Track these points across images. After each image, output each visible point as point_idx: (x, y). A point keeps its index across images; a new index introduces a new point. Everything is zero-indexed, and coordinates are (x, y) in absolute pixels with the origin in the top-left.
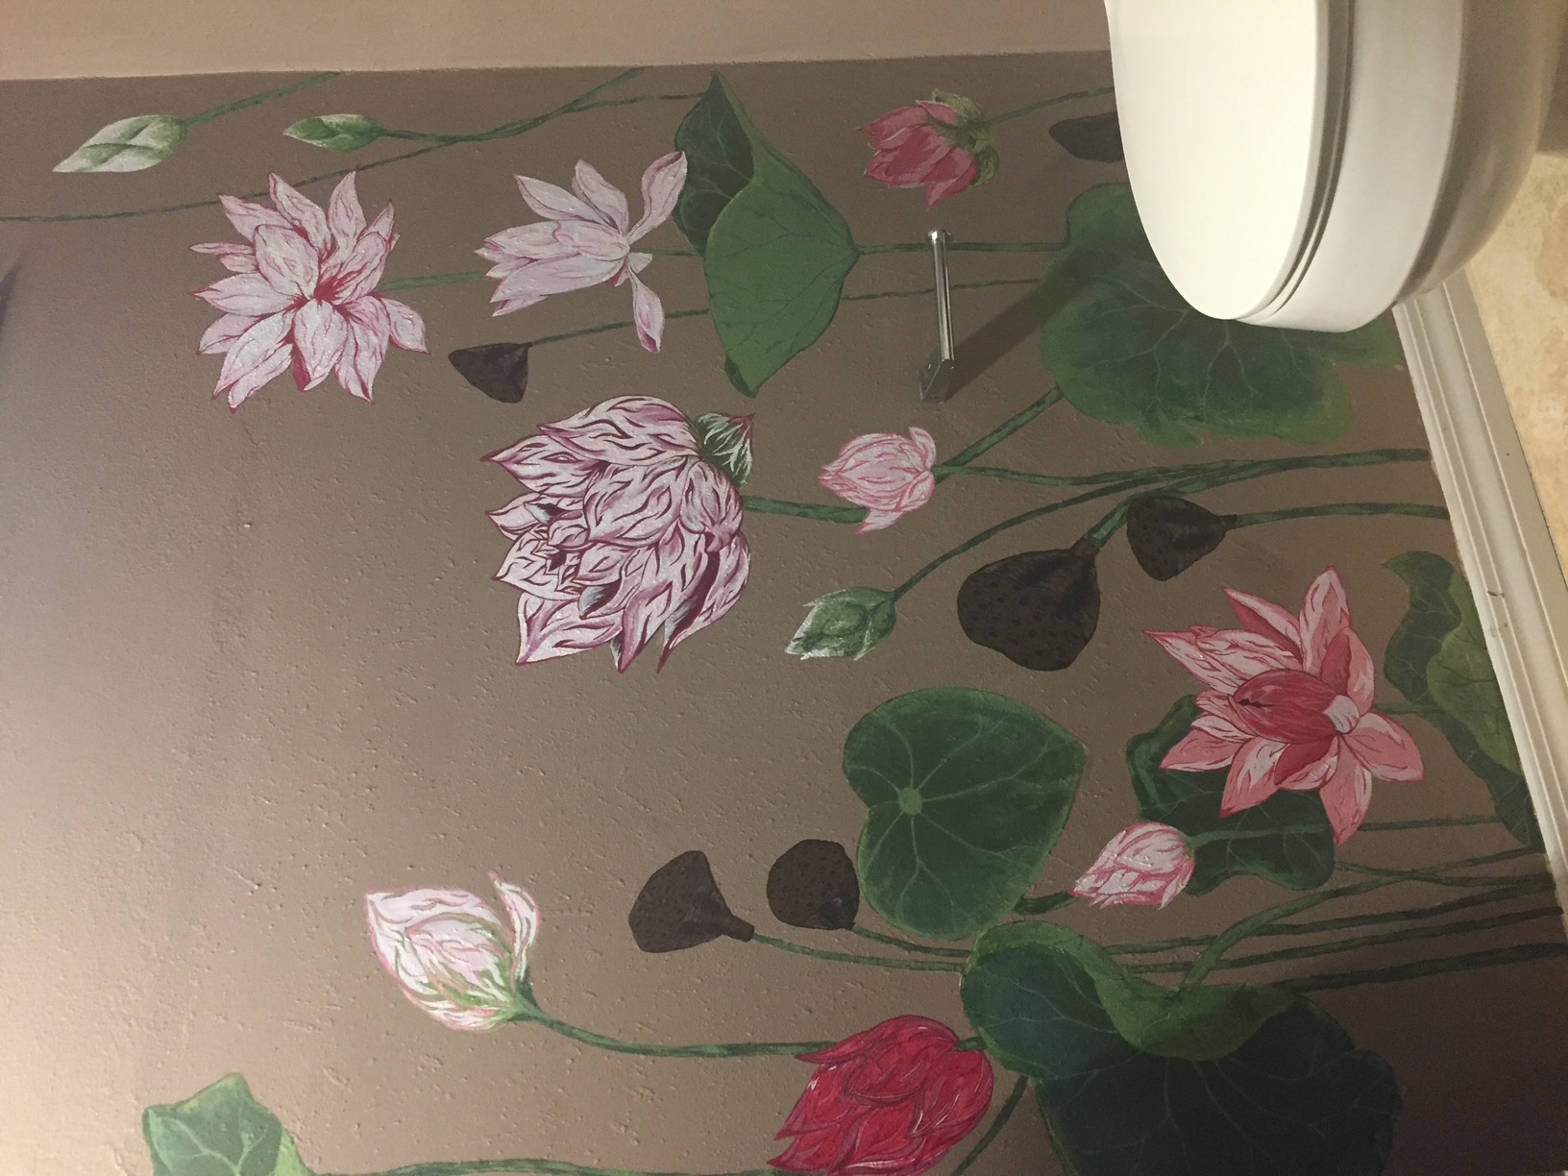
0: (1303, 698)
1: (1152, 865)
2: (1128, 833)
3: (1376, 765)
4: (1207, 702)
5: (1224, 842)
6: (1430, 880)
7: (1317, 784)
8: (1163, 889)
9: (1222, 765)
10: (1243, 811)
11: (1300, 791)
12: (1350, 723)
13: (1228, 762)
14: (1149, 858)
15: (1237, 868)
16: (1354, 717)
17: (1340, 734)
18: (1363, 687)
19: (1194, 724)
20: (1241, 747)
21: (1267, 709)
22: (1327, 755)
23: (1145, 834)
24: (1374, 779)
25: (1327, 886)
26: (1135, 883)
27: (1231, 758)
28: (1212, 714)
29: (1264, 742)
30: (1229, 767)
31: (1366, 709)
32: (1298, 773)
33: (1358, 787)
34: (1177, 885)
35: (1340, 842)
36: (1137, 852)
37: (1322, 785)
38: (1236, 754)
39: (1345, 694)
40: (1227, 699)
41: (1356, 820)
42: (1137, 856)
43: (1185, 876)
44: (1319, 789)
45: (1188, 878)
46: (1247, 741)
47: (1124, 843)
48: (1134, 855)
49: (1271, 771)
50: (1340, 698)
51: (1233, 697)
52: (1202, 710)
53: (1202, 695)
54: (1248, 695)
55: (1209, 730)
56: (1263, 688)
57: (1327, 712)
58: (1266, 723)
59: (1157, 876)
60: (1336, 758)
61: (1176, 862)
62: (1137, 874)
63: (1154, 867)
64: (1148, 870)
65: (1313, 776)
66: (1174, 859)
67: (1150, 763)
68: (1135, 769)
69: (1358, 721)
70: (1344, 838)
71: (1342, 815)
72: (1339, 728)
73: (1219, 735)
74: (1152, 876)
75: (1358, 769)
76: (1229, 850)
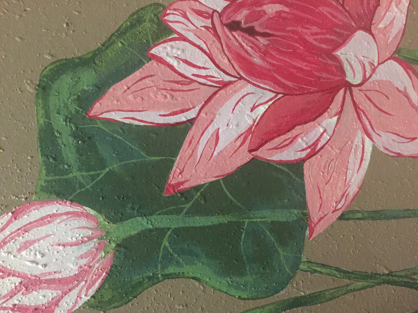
0: (315, 29)
1: (45, 265)
2: (16, 215)
3: (381, 133)
4: (182, 19)
5: (162, 232)
6: (406, 285)
7: (303, 155)
8: (56, 302)
9: (182, 118)
10: (197, 188)
11: (280, 162)
12: (365, 71)
13: (191, 114)
14: (43, 255)
15: (171, 270)
16: (371, 64)
17: (349, 86)
18: (392, 23)
19: (154, 51)
20: (215, 93)
21: (262, 41)
22: (326, 114)
23: (42, 219)
24: (375, 149)
25: (283, 295)
26: (12, 294)
27: (198, 108)
28: (185, 39)
29: (249, 88)
30: (191, 121)
31: (388, 55)
32: (283, 137)
33: (353, 160)
34: (79, 296)
35: (314, 235)
36: (26, 246)
37: (309, 156)
38: (206, 102)
39: (368, 30)
40: (211, 17)
41: (340, 206)
42: (24, 253)
43: (94, 283)
44: (303, 160)
45: (97, 285)
46: (225, 85)
47: (7, 232)
48: (19, 250)
49: (249, 130)
50: (360, 35)
51: (220, 15)
52: (172, 31)
53: (175, 6)
54: (241, 16)
55: (175, 63)
56: (265, 7)
57: (338, 53)
58: (257, 60)
59: (51, 283)
60: (335, 119)
61: (84, 261)
62: (19, 280)
63: (47, 270)
64: (37, 273)
65: (301, 143)
66: (81, 257)
67: (73, 107)
68: (47, 115)
69: (374, 71)
70: (319, 230)
71: (324, 198)
72: (349, 78)
73: (189, 71)
74: (41, 282)
75: (360, 134)
76: (166, 243)
